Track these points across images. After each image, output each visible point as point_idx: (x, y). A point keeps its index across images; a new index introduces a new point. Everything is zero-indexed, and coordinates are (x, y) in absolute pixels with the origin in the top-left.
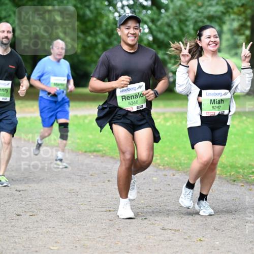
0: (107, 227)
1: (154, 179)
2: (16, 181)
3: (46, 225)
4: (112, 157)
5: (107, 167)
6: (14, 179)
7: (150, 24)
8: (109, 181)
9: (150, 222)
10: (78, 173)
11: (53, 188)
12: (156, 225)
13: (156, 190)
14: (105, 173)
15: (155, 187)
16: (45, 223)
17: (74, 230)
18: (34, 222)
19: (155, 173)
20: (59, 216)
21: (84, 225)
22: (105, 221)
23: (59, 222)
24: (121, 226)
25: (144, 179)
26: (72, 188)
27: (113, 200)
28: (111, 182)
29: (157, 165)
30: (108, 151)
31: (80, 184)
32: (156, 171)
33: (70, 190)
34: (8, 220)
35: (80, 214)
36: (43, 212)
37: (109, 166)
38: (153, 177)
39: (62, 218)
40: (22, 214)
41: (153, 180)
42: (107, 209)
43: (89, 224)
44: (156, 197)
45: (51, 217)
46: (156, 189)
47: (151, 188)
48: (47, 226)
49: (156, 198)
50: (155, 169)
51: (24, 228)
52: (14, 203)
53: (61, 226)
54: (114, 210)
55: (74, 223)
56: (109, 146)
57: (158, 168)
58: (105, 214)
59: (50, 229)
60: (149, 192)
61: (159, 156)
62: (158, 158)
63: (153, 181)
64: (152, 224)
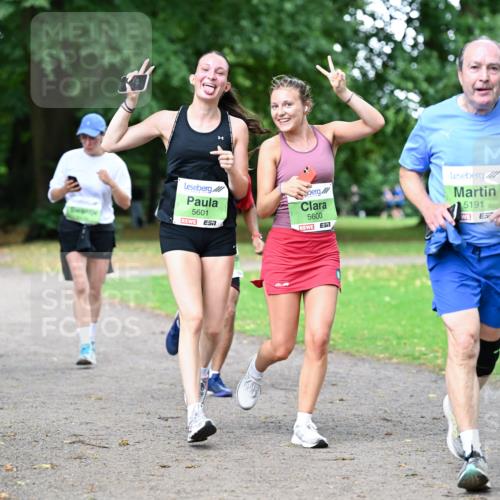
0: (337, 491)
1: (431, 395)
2: (158, 399)
3: (218, 486)
4: (347, 354)
5: (338, 373)
6: (155, 395)
7: (424, 86)
8: (342, 400)
9: (422, 482)
10: (281, 384)
11: (231, 414)
12: (436, 487)
13: (434, 419)
14: (334, 385)
15: (432, 412)
16: (216, 482)
17: (272, 496)
18: (194, 481)
19: (434, 385)
20: (243, 470)
21: (291, 488)
22: (333, 480)
23: (242, 480)
24: (364, 488)
25: (412, 396)
26: (268, 414)
27: (350, 437)
28: (345, 403)
29: (437, 369)
30: (340, 341)
31: (285, 407)
32: (436, 381)
33: (266, 418)
34: (142, 476)
35: (284, 466)
36: (213, 460)
37: (341, 371)
38: (429, 393)
39: (248, 472)
40: (170, 464)
41: (429, 398)
42: (339, 455)
43: (302, 486)
44: (435, 431)
45: (227, 471)
46: (435, 415)
47: (424, 415)
48: (219, 489)
49: (434, 434)
50: (434, 376)
51: (175, 493)
52: (155, 443)
53: (247, 488)
54: (352, 457)
55: (273, 483)
56: (342, 332)
57: (438, 374)
58: (334, 465)
59: (225, 495)
60: (421, 422)
61: (441, 351)
62: (439, 354)
63: (429, 401)
64: (428, 485)
